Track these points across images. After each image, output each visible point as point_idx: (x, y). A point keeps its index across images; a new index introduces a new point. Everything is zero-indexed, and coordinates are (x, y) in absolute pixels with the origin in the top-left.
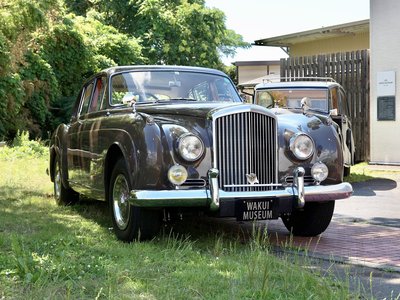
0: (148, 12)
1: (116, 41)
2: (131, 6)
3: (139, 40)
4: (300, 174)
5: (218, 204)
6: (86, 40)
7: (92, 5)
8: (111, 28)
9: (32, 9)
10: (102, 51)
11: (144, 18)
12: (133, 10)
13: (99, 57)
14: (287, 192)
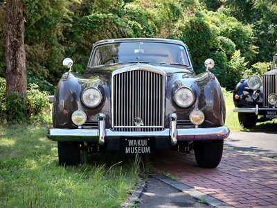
0: (260, 7)
1: (233, 27)
2: (248, 3)
3: (252, 25)
4: (173, 119)
5: (103, 140)
6: (211, 26)
7: (222, 3)
8: (233, 18)
9: (173, 7)
10: (223, 34)
11: (257, 11)
12: (249, 5)
13: (220, 37)
14: (165, 133)
